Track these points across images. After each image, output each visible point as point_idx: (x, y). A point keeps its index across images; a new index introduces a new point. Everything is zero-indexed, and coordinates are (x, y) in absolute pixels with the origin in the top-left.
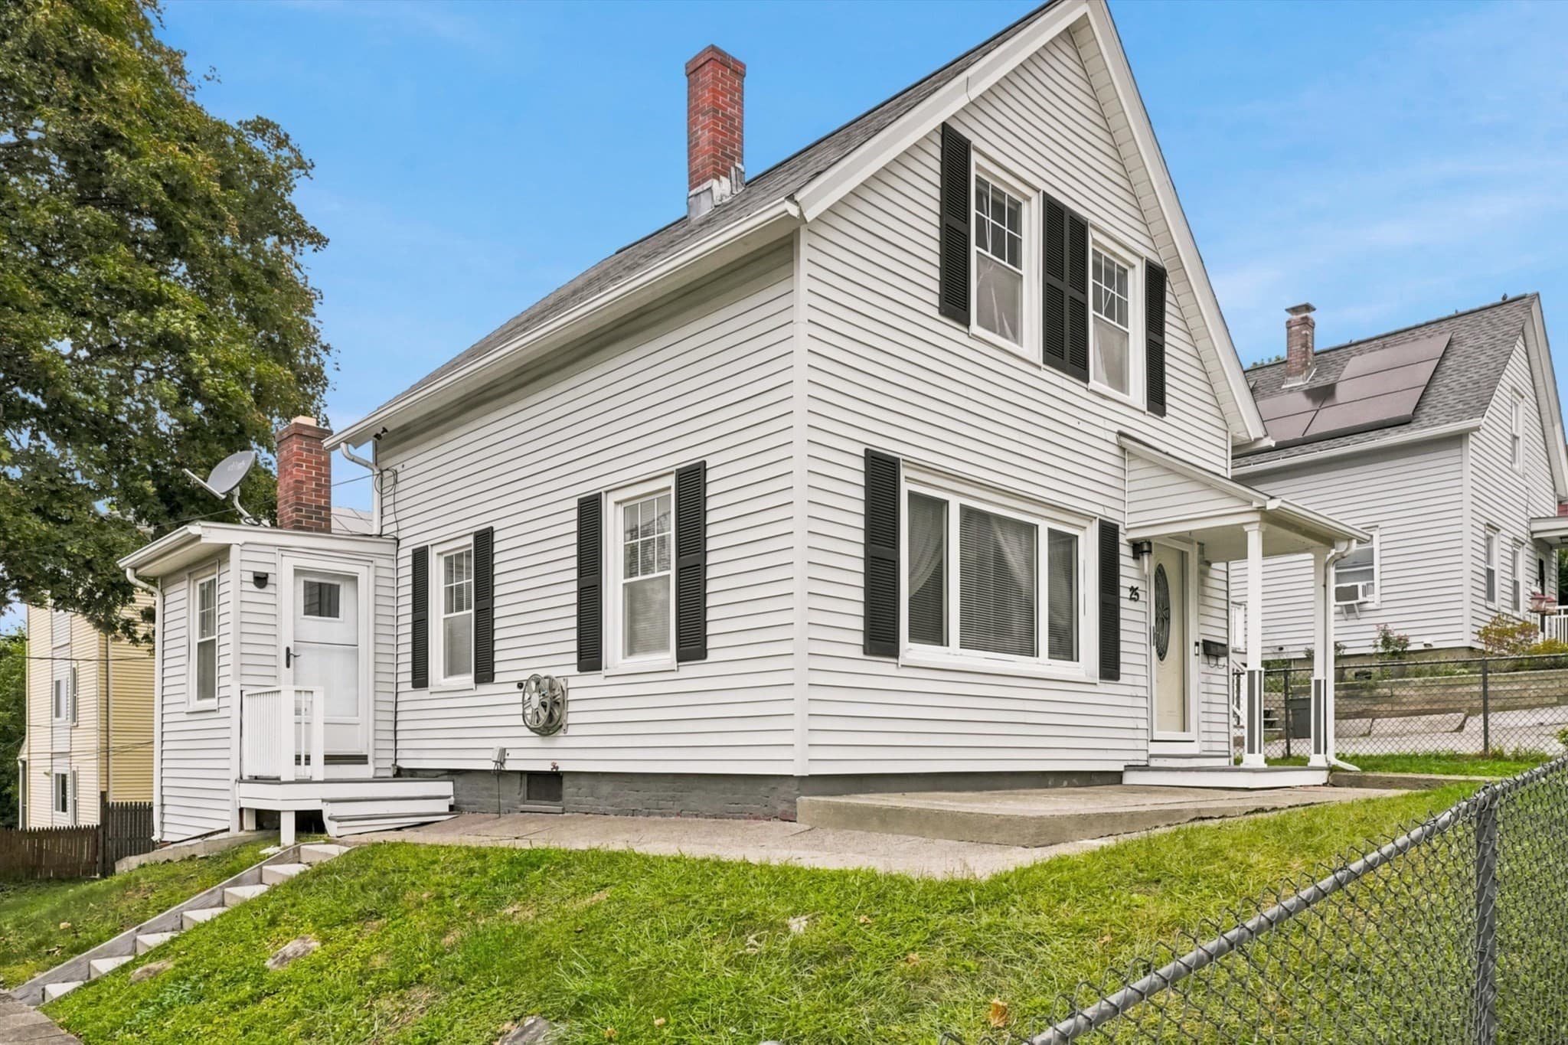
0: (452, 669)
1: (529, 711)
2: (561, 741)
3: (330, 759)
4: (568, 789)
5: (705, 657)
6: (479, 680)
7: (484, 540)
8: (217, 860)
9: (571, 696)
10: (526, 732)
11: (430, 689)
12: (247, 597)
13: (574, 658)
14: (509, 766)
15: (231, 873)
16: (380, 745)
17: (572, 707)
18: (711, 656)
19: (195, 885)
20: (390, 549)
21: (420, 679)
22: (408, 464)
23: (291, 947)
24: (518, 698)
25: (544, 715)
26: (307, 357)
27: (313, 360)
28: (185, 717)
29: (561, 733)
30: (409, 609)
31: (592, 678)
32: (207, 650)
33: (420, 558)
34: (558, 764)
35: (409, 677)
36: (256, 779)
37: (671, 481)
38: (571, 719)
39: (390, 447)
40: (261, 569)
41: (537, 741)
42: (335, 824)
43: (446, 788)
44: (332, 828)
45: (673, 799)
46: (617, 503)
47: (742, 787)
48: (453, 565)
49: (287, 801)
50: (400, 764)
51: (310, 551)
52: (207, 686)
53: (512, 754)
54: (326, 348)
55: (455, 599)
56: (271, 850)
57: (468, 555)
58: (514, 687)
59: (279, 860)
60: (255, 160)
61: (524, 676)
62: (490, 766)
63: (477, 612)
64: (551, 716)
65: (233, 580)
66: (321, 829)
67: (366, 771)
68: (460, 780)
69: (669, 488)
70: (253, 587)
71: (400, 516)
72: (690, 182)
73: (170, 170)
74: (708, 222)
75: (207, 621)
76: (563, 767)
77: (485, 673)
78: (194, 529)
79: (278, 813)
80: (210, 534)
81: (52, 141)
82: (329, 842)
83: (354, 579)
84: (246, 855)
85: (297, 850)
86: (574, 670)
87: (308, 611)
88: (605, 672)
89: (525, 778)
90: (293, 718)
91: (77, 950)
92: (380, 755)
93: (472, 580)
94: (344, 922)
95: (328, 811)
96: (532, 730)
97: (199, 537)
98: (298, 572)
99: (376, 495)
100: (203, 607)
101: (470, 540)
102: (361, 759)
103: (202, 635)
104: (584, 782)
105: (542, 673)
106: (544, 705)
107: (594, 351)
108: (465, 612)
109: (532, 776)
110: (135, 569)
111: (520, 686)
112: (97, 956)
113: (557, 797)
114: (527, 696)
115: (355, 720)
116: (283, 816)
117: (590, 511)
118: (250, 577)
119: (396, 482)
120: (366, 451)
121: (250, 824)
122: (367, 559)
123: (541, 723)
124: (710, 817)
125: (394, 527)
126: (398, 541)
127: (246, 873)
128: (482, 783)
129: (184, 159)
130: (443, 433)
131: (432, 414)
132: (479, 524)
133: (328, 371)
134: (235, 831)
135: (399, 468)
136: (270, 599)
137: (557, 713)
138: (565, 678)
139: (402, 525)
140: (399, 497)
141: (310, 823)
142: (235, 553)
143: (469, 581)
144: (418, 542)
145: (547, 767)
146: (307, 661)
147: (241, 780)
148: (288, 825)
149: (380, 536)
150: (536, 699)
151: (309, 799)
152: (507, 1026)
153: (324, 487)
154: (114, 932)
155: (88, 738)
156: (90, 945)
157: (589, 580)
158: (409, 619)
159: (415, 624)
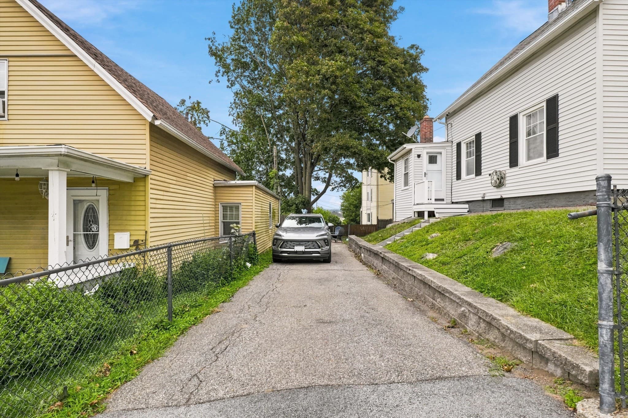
0: (468, 174)
1: (493, 181)
2: (503, 189)
3: (436, 200)
4: (506, 203)
5: (558, 156)
6: (476, 175)
7: (478, 136)
8: (410, 223)
9: (507, 175)
10: (492, 187)
11: (462, 180)
12: (416, 161)
13: (508, 164)
14: (486, 198)
15: (414, 225)
16: (447, 196)
17: (507, 179)
18: (560, 155)
19: (406, 228)
20: (450, 144)
21: (459, 177)
22: (455, 121)
23: (433, 235)
24: (490, 178)
25: (498, 182)
26: (423, 103)
27: (425, 103)
28: (401, 192)
29: (504, 187)
30: (456, 159)
31: (514, 169)
32: (406, 175)
33: (459, 145)
34: (502, 196)
35: (455, 177)
36: (418, 204)
37: (544, 104)
38: (507, 182)
39: (450, 117)
40: (419, 153)
41: (495, 190)
42: (438, 214)
43: (467, 206)
44: (437, 216)
45: (545, 203)
46: (523, 115)
47: (574, 196)
48: (469, 145)
49: (426, 209)
50: (453, 201)
51: (431, 147)
52: (406, 183)
53: (487, 195)
54: (428, 100)
55: (469, 155)
56: (422, 220)
57: (473, 141)
58: (488, 176)
59: (424, 222)
60: (411, 56)
61: (491, 172)
62: (481, 199)
63: (476, 156)
64: (500, 182)
65: (412, 157)
66: (434, 216)
67: (444, 202)
68: (471, 204)
69: (543, 106)
70: (417, 158)
71: (453, 135)
72: (549, 9)
73: (393, 65)
74: (558, 19)
75: (406, 168)
76: (504, 197)
77: (478, 172)
78: (404, 146)
79: (424, 211)
80: (408, 146)
81: (369, 68)
82: (436, 218)
83: (441, 153)
84: (416, 222)
85: (429, 220)
86: (508, 168)
87: (429, 163)
88: (519, 167)
89: (491, 201)
90: (427, 190)
91: (383, 240)
92: (447, 199)
93: (475, 148)
94: (446, 230)
95: (436, 211)
96: (494, 187)
97: (405, 148)
98: (427, 153)
99: (446, 131)
100: (405, 164)
101: (474, 137)
102: (443, 200)
103: (405, 172)
104: (512, 200)
105: (498, 170)
106: (498, 179)
107: (518, 70)
108: (472, 157)
109: (494, 200)
110: (390, 159)
111: (490, 175)
112: (387, 241)
113: (502, 206)
114: (492, 177)
115: (441, 190)
116: (425, 212)
117: (514, 121)
118: (417, 156)
119: (452, 126)
120: (444, 120)
121: (416, 215)
122: (444, 148)
123: (497, 184)
124: (560, 207)
125: (451, 138)
126: (452, 142)
127: (418, 225)
128: (477, 204)
129: (396, 61)
130: (465, 110)
131: (463, 105)
132: (477, 132)
133: (429, 105)
134: (413, 217)
135: (452, 123)
136: (421, 161)
137: (502, 181)
138: (505, 171)
139: (453, 137)
140: (452, 130)
141: (431, 214)
142: (413, 150)
143: (473, 149)
144: (458, 141)
145: (499, 197)
146: (429, 175)
147: (414, 205)
148: (426, 215)
149: (448, 141)
150: (495, 178)
151: (431, 208)
152: (498, 244)
153: (431, 133)
154: (390, 237)
155: (374, 204)
156: (386, 239)
157: (513, 140)
158: (456, 162)
159: (457, 163)
